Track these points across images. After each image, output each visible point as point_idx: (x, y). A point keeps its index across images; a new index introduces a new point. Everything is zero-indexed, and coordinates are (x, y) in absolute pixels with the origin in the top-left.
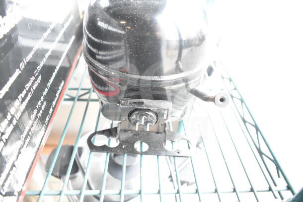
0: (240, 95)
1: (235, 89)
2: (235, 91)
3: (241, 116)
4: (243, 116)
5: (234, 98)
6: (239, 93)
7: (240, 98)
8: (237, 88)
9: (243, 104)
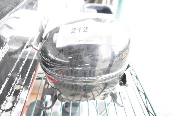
0: (136, 74)
1: (133, 70)
2: (133, 71)
3: (136, 85)
4: (137, 86)
5: (132, 75)
6: (135, 73)
7: (135, 76)
8: (134, 70)
9: (138, 80)
